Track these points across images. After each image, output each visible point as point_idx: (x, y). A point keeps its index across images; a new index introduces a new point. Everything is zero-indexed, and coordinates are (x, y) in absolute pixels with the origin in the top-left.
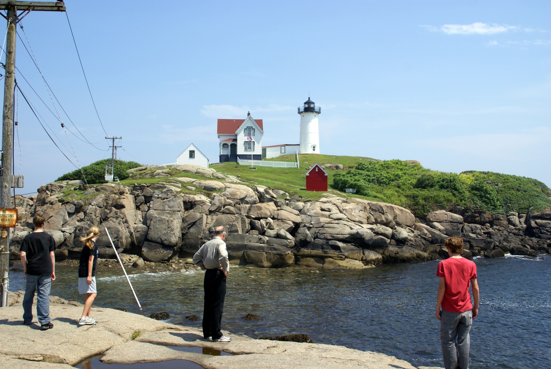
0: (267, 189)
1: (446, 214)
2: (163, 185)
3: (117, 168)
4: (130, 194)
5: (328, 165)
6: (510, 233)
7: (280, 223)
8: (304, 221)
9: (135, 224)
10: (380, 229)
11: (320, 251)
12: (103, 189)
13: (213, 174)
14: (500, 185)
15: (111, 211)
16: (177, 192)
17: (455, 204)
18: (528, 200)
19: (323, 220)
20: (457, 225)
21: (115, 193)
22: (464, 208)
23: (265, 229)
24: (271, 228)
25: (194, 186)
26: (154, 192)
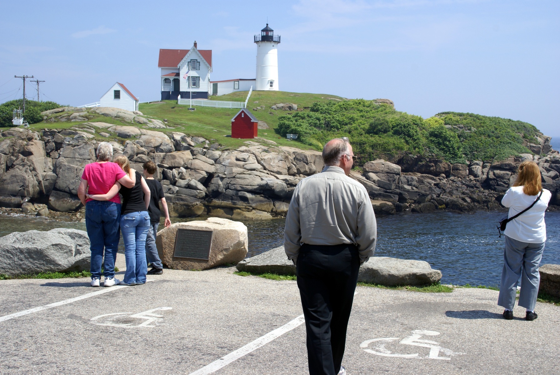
0: (184, 136)
1: (383, 165)
2: (76, 130)
3: (30, 111)
4: (40, 140)
5: (281, 105)
6: (464, 184)
7: (192, 172)
8: (219, 171)
9: (45, 171)
10: (297, 180)
11: (230, 202)
12: (10, 134)
13: (134, 118)
14: (473, 129)
15: (17, 158)
16: (89, 139)
17: (406, 152)
18: (497, 148)
19: (236, 170)
20: (393, 176)
21: (23, 139)
22: (417, 156)
23: (176, 179)
24: (182, 178)
25: (109, 132)
26: (65, 139)
